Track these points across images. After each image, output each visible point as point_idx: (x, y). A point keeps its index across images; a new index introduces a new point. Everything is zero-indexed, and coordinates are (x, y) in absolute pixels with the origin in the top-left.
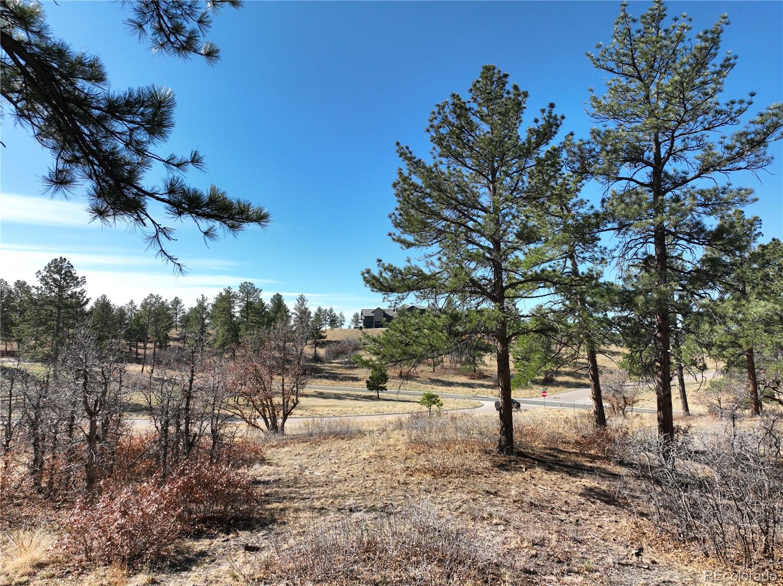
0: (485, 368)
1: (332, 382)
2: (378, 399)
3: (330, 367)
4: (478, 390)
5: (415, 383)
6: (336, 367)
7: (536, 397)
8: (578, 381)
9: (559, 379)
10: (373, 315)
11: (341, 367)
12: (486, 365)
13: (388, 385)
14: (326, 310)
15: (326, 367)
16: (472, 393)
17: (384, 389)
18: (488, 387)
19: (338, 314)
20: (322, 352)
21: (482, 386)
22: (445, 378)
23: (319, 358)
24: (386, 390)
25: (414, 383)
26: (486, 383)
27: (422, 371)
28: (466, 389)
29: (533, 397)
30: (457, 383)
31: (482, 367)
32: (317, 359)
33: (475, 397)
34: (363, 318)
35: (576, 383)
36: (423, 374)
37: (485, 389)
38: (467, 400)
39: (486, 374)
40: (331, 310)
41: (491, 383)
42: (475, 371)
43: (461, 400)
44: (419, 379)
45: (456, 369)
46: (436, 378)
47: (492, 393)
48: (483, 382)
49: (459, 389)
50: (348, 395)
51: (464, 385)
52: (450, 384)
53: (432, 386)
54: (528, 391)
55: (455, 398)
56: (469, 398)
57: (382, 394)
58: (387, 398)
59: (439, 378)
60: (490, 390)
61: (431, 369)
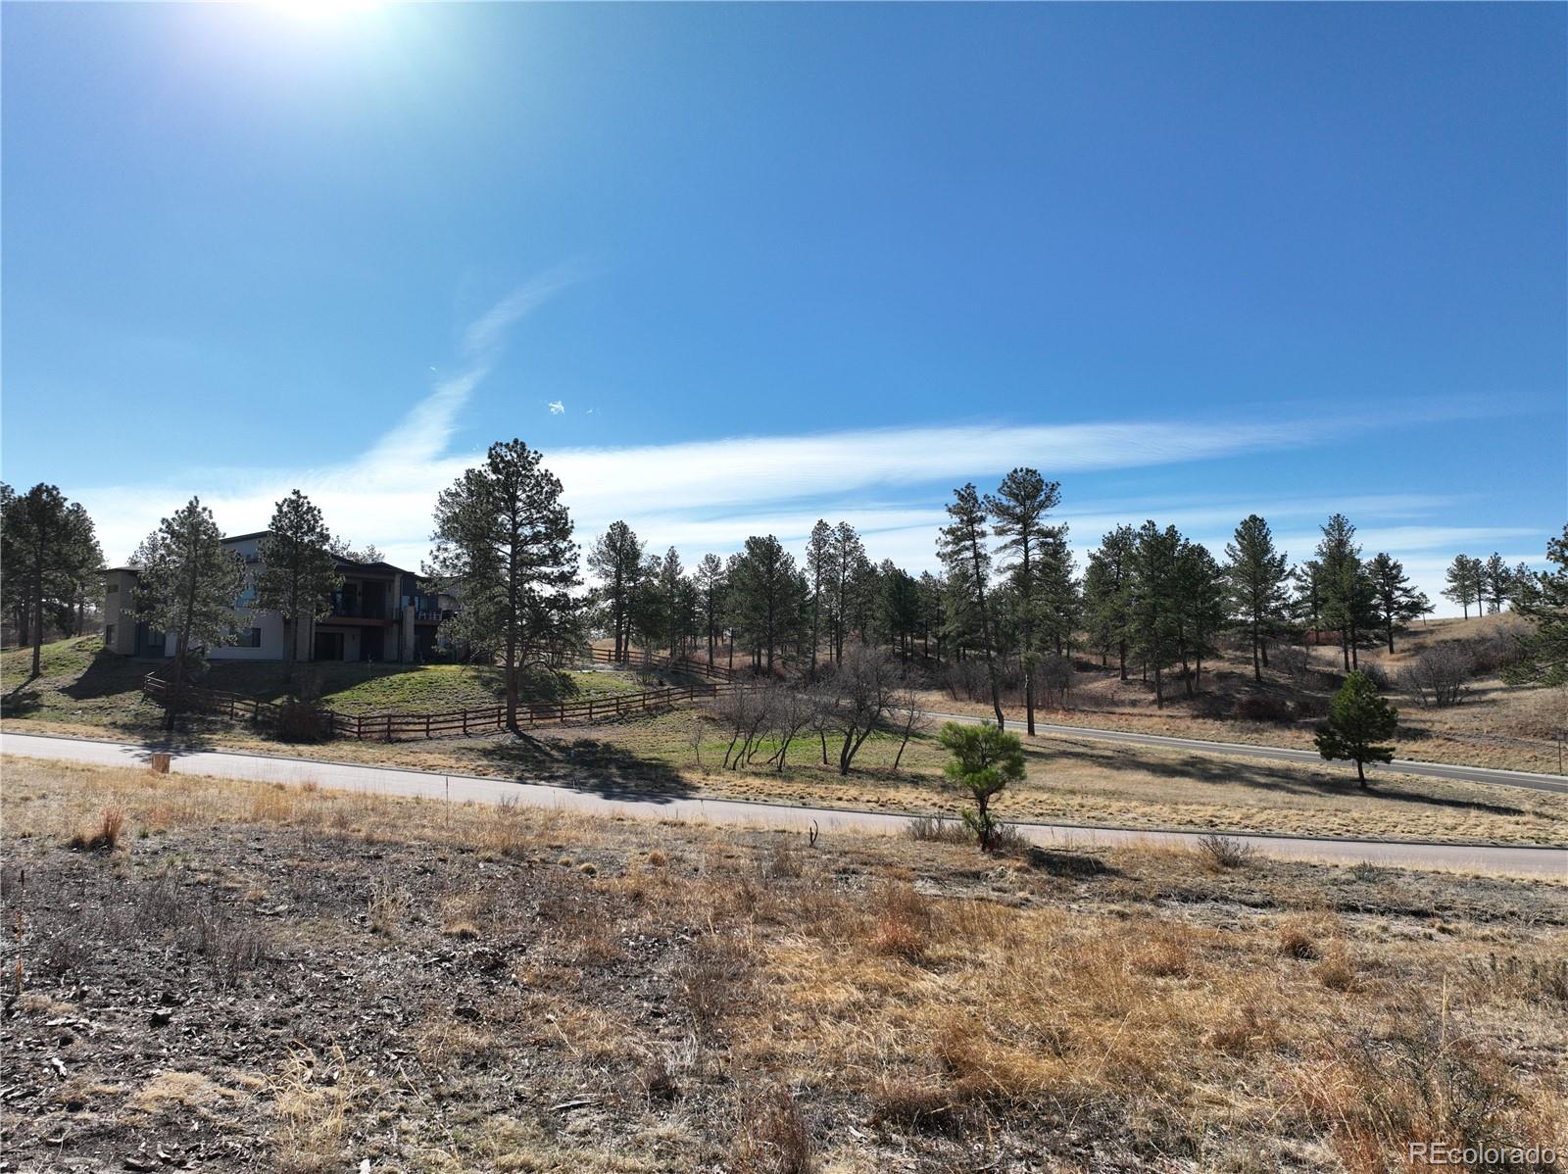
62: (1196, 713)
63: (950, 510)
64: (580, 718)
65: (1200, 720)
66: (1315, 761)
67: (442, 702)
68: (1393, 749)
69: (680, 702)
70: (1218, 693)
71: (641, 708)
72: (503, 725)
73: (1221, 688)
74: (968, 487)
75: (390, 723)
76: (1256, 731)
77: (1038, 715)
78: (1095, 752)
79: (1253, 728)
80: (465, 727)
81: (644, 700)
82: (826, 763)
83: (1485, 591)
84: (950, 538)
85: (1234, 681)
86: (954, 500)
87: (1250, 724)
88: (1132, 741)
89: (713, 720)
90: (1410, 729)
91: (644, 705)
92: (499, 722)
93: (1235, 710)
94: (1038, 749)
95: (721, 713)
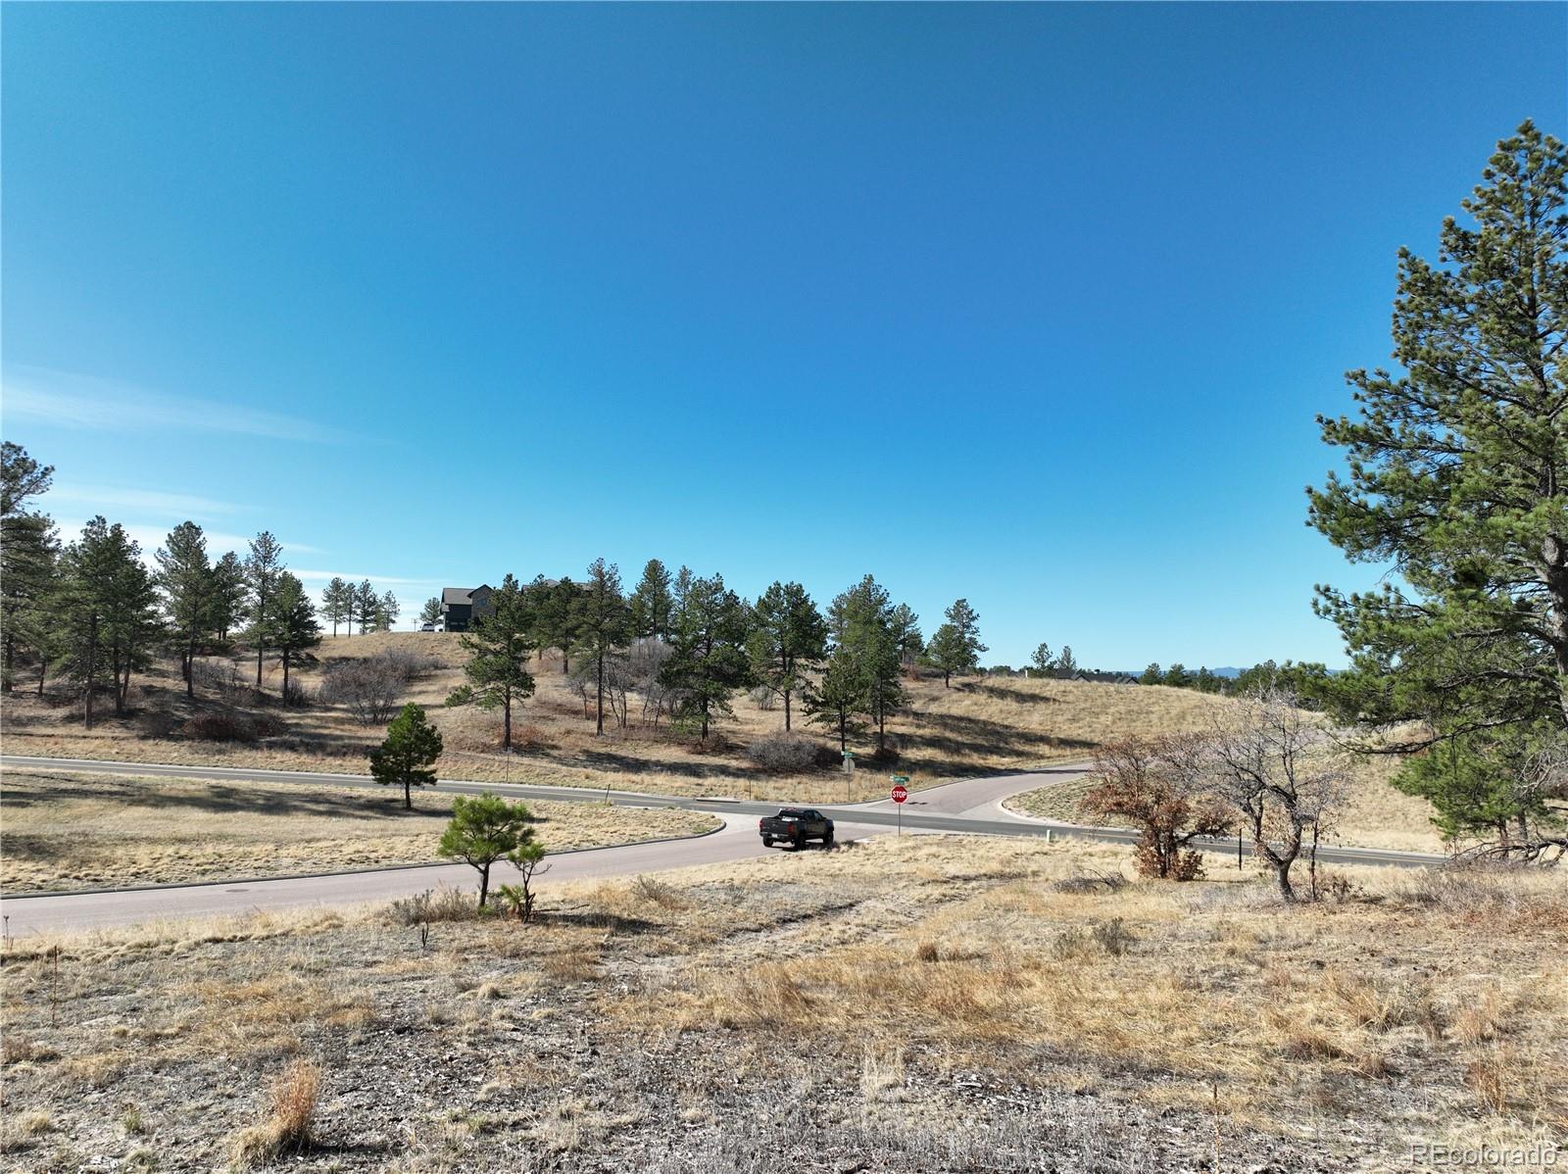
0: (733, 726)
1: (304, 757)
2: (407, 808)
3: (322, 718)
4: (710, 781)
5: (545, 763)
6: (336, 720)
7: (865, 800)
8: (957, 759)
9: (912, 754)
10: (470, 601)
11: (351, 721)
12: (735, 719)
13: (442, 767)
14: (352, 586)
15: (309, 720)
16: (695, 790)
17: (429, 779)
18: (738, 773)
19: (381, 597)
20: (311, 683)
21: (724, 771)
22: (627, 751)
23: (301, 698)
24: (433, 781)
25: (541, 764)
26: (734, 763)
27: (569, 732)
28: (680, 780)
29: (855, 802)
30: (657, 763)
31: (724, 725)
32: (294, 699)
33: (702, 802)
34: (446, 609)
35: (952, 764)
36: (571, 739)
37: (729, 780)
38: (678, 812)
39: (733, 740)
40: (366, 587)
41: (745, 764)
42: (705, 732)
43: (660, 812)
44: (555, 753)
45: (658, 728)
46: (603, 750)
47: (748, 790)
48: (726, 762)
49: (661, 779)
50: (316, 798)
51: (674, 768)
52: (638, 766)
53: (589, 771)
54: (841, 785)
55: (646, 803)
56: (684, 805)
57: (418, 794)
58: (438, 806)
59: (613, 750)
60: (742, 782)
61: (593, 726)
62: (142, 733)
65: (151, 742)
66: (365, 785)
68: (434, 772)
70: (152, 710)
73: (155, 704)
76: (221, 752)
78: (86, 787)
79: (215, 748)
83: (355, 612)
85: (167, 698)
87: (208, 745)
88: (118, 771)
90: (368, 746)
93: (188, 730)
94: (17, 789)
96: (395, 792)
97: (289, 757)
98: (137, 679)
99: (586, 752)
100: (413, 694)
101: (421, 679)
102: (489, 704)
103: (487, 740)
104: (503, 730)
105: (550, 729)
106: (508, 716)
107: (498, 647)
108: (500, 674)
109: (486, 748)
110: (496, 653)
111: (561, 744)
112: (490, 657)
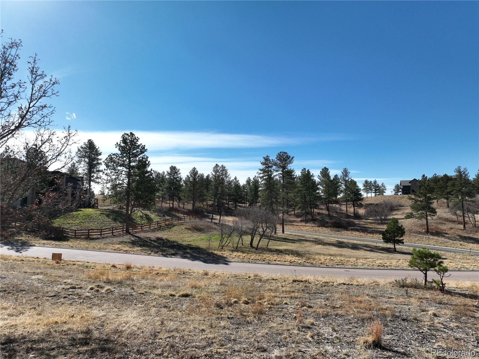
1: (361, 234)
2: (395, 251)
3: (366, 222)
5: (443, 239)
6: (370, 223)
10: (410, 184)
11: (374, 223)
13: (405, 239)
14: (371, 182)
15: (362, 222)
17: (401, 242)
19: (380, 185)
20: (362, 211)
23: (359, 216)
24: (403, 243)
27: (451, 228)
32: (357, 216)
34: (402, 187)
36: (452, 231)
40: (375, 182)
44: (447, 235)
46: (467, 235)
50: (366, 246)
53: (462, 242)
57: (398, 247)
58: (405, 251)
59: (471, 235)
61: (462, 227)
63: (261, 163)
64: (147, 229)
65: (321, 228)
67: (96, 223)
68: (403, 240)
69: (175, 223)
70: (320, 219)
71: (164, 225)
72: (125, 232)
73: (321, 217)
74: (267, 156)
75: (89, 233)
77: (285, 227)
78: (308, 239)
80: (112, 233)
81: (165, 222)
82: (243, 245)
83: (373, 190)
84: (262, 172)
85: (323, 216)
86: (263, 161)
87: (335, 229)
88: (314, 235)
89: (190, 229)
90: (380, 231)
91: (165, 224)
92: (123, 231)
93: (329, 225)
95: (192, 227)
96: (390, 246)
97: (357, 233)
98: (316, 210)
99: (459, 236)
100: (393, 215)
101: (395, 210)
102: (420, 218)
103: (420, 230)
104: (426, 227)
105: (444, 227)
106: (427, 222)
107: (421, 199)
108: (423, 208)
109: (420, 233)
110: (421, 201)
111: (449, 232)
112: (419, 203)
